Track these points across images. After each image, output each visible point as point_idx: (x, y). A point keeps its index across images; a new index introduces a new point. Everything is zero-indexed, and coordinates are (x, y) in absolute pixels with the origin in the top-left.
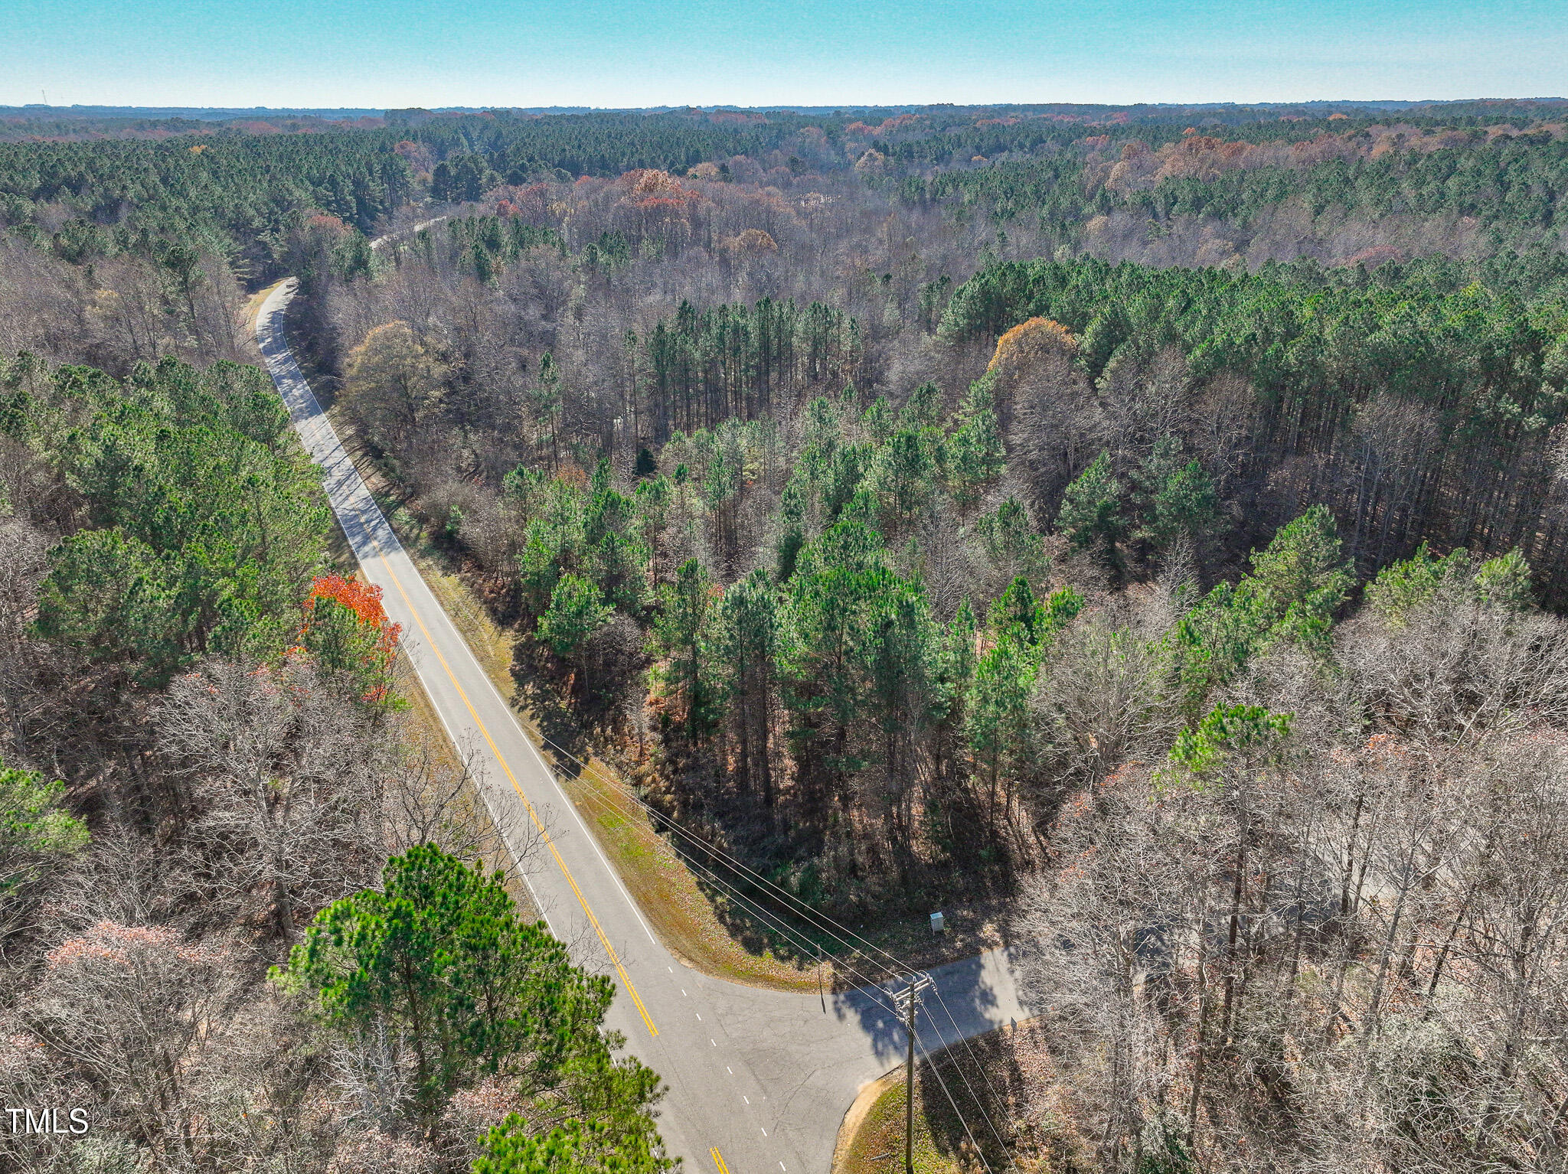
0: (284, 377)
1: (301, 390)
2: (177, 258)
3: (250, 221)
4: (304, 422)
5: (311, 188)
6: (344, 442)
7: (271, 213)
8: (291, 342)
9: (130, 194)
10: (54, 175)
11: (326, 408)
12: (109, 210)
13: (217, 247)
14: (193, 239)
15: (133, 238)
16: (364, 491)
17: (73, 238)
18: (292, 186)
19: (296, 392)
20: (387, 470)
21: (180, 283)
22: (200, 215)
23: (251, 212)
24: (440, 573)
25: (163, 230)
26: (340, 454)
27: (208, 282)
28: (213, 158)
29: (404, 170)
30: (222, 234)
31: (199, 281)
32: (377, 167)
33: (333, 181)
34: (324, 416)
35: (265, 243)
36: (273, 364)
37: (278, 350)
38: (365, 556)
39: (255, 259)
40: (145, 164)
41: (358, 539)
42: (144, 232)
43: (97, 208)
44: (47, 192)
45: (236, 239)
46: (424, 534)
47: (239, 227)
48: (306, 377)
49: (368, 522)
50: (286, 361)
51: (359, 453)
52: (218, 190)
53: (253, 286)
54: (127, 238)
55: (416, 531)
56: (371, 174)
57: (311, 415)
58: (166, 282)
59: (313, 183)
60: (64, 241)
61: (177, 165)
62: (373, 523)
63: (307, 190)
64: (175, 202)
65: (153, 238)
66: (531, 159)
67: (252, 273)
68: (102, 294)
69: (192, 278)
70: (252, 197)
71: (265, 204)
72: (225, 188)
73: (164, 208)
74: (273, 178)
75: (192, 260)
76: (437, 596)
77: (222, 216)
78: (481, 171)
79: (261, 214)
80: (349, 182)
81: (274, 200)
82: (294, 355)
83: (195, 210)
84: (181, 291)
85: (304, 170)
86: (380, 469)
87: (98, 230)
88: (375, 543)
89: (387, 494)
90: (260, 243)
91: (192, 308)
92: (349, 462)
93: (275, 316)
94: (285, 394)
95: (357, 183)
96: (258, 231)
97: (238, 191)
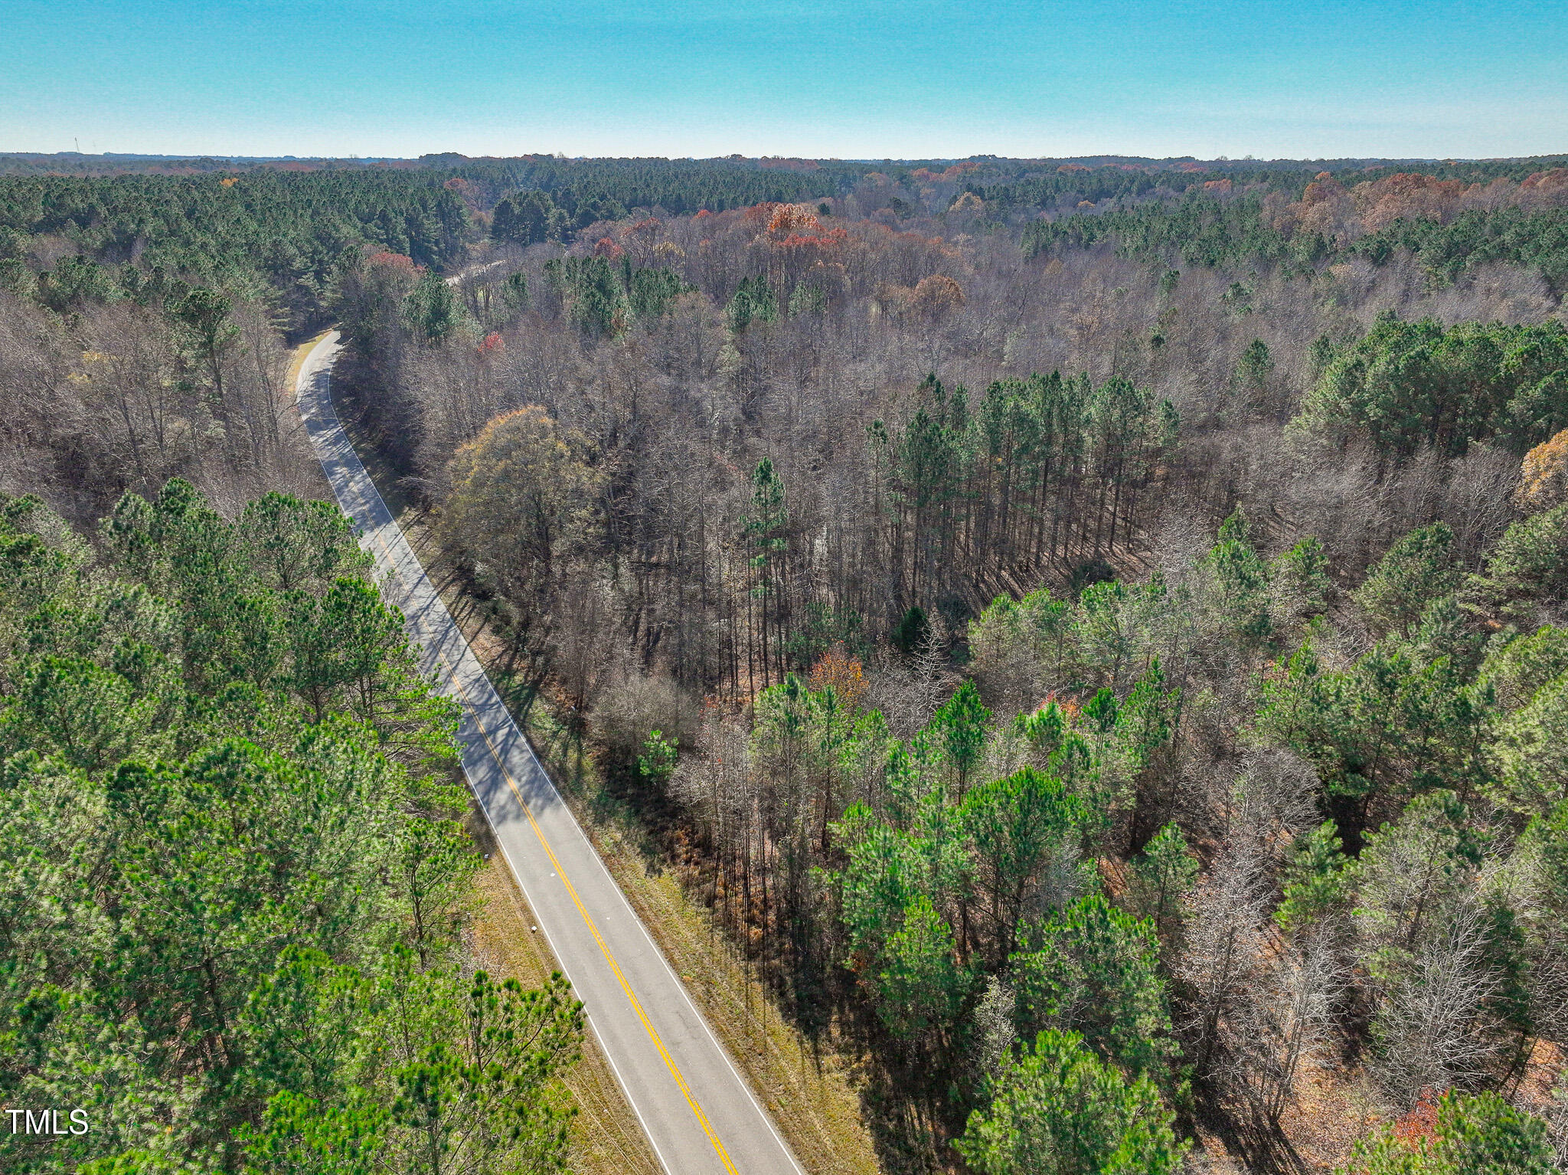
0: (337, 464)
1: (360, 482)
2: (199, 307)
3: (289, 261)
4: (368, 536)
5: (360, 225)
6: (429, 568)
7: (315, 252)
8: (343, 413)
9: (148, 229)
10: (60, 207)
11: (397, 513)
12: (122, 246)
13: (251, 292)
14: (221, 282)
15: (143, 280)
16: (472, 667)
17: (64, 277)
18: (338, 222)
19: (354, 487)
20: (499, 623)
21: (203, 345)
22: (231, 253)
23: (292, 250)
24: (641, 865)
25: (183, 269)
26: (425, 592)
27: (243, 342)
28: (246, 191)
29: (460, 208)
30: (257, 275)
31: (231, 340)
32: (432, 204)
33: (384, 217)
34: (395, 526)
35: (307, 288)
36: (322, 445)
37: (327, 424)
38: (502, 818)
39: (295, 306)
40: (168, 196)
41: (482, 772)
42: (158, 271)
43: (108, 244)
44: (50, 226)
45: (273, 283)
46: (588, 762)
47: (277, 268)
48: (365, 463)
49: (492, 731)
50: (336, 441)
51: (453, 590)
52: (253, 226)
53: (294, 339)
54: (136, 279)
55: (573, 755)
56: (425, 211)
57: (378, 524)
58: (183, 341)
59: (361, 219)
60: (53, 283)
61: (205, 197)
62: (501, 734)
63: (355, 227)
64: (200, 238)
65: (169, 279)
66: (603, 197)
67: (291, 324)
68: (92, 356)
69: (220, 335)
70: (292, 234)
71: (308, 241)
72: (261, 223)
73: (187, 243)
74: (316, 213)
75: (221, 310)
76: (655, 933)
77: (258, 254)
78: (547, 210)
79: (303, 254)
80: (401, 220)
81: (318, 237)
82: (347, 433)
83: (225, 246)
84: (204, 356)
85: (352, 205)
86: (487, 619)
87: (99, 268)
88: (512, 784)
89: (509, 672)
90: (300, 287)
91: (218, 380)
92: (441, 606)
93: (319, 378)
94: (340, 490)
95: (409, 221)
96: (300, 273)
97: (277, 225)
